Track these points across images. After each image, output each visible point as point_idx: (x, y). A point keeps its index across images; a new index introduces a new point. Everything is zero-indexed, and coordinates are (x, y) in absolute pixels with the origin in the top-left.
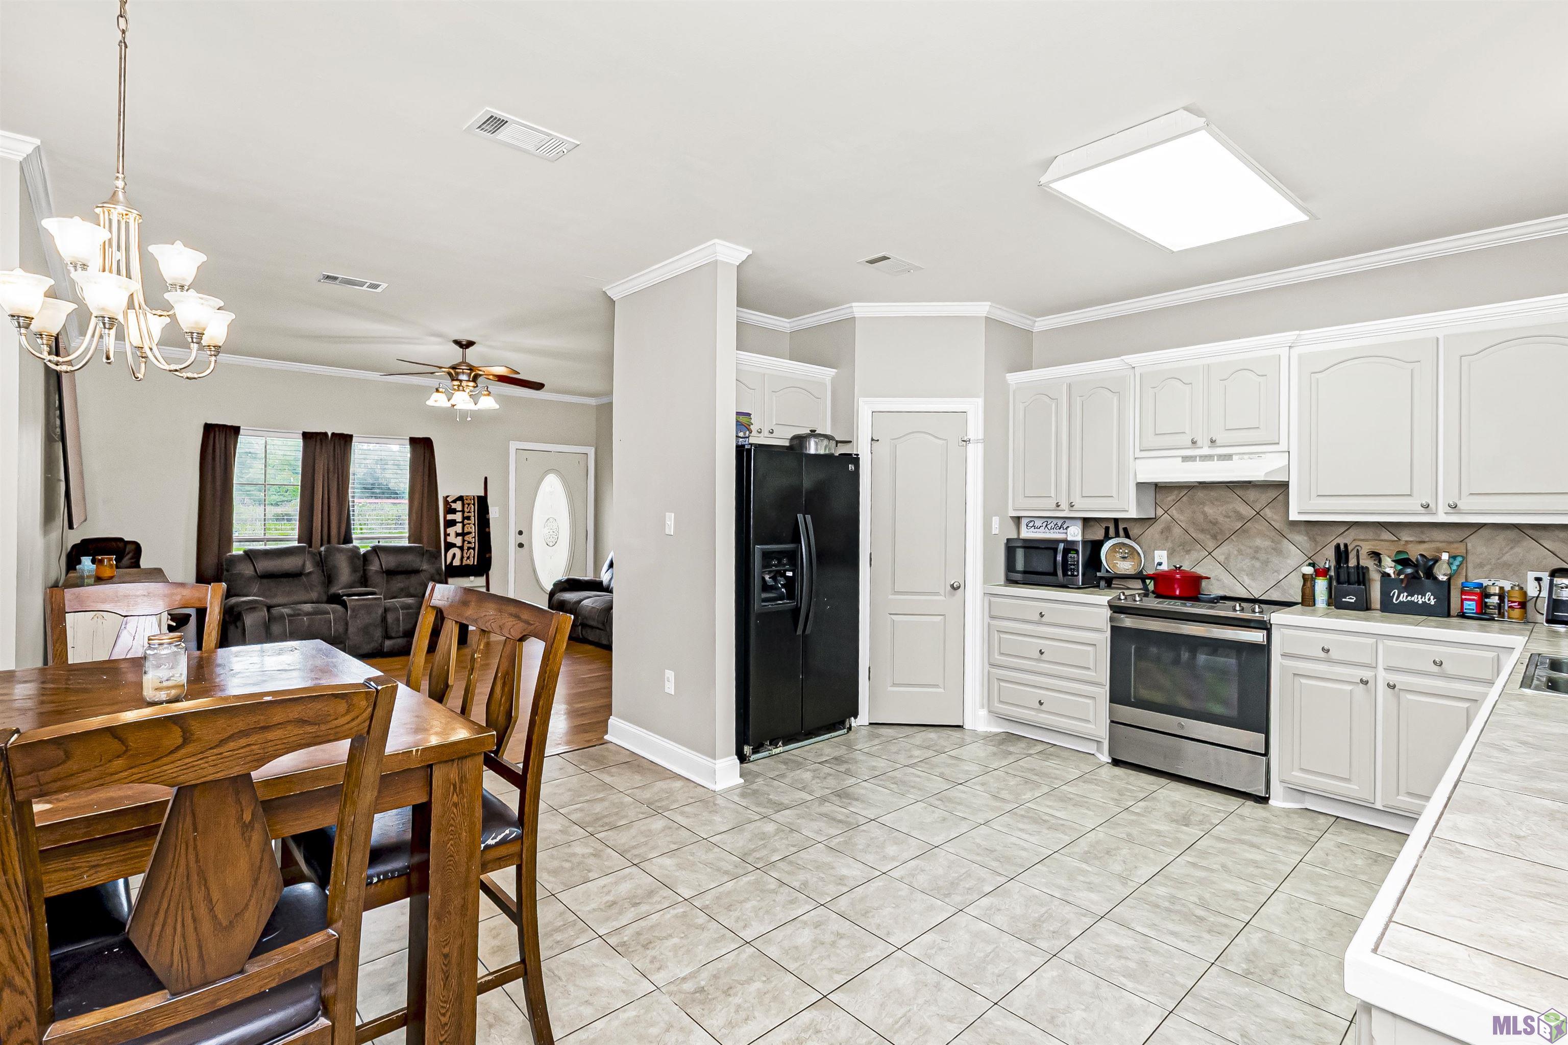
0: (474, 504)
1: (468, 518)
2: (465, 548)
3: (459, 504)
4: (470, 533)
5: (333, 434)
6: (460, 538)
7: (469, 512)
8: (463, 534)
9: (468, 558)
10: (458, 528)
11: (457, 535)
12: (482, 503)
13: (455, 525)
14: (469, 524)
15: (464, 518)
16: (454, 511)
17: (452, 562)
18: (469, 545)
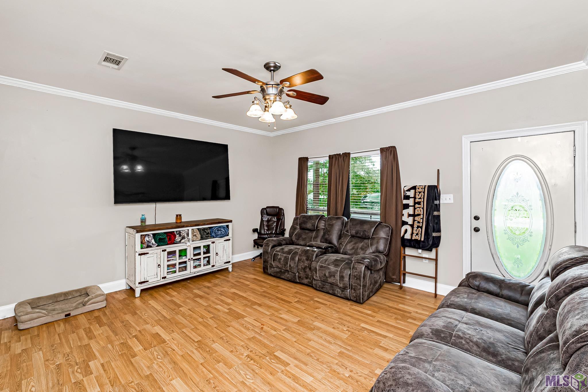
0: (424, 192)
1: (419, 203)
2: (415, 226)
3: (413, 191)
4: (419, 215)
6: (411, 218)
7: (420, 198)
8: (414, 216)
9: (418, 234)
10: (411, 210)
11: (409, 215)
13: (409, 208)
14: (419, 208)
15: (415, 203)
16: (407, 198)
17: (404, 235)
18: (418, 224)
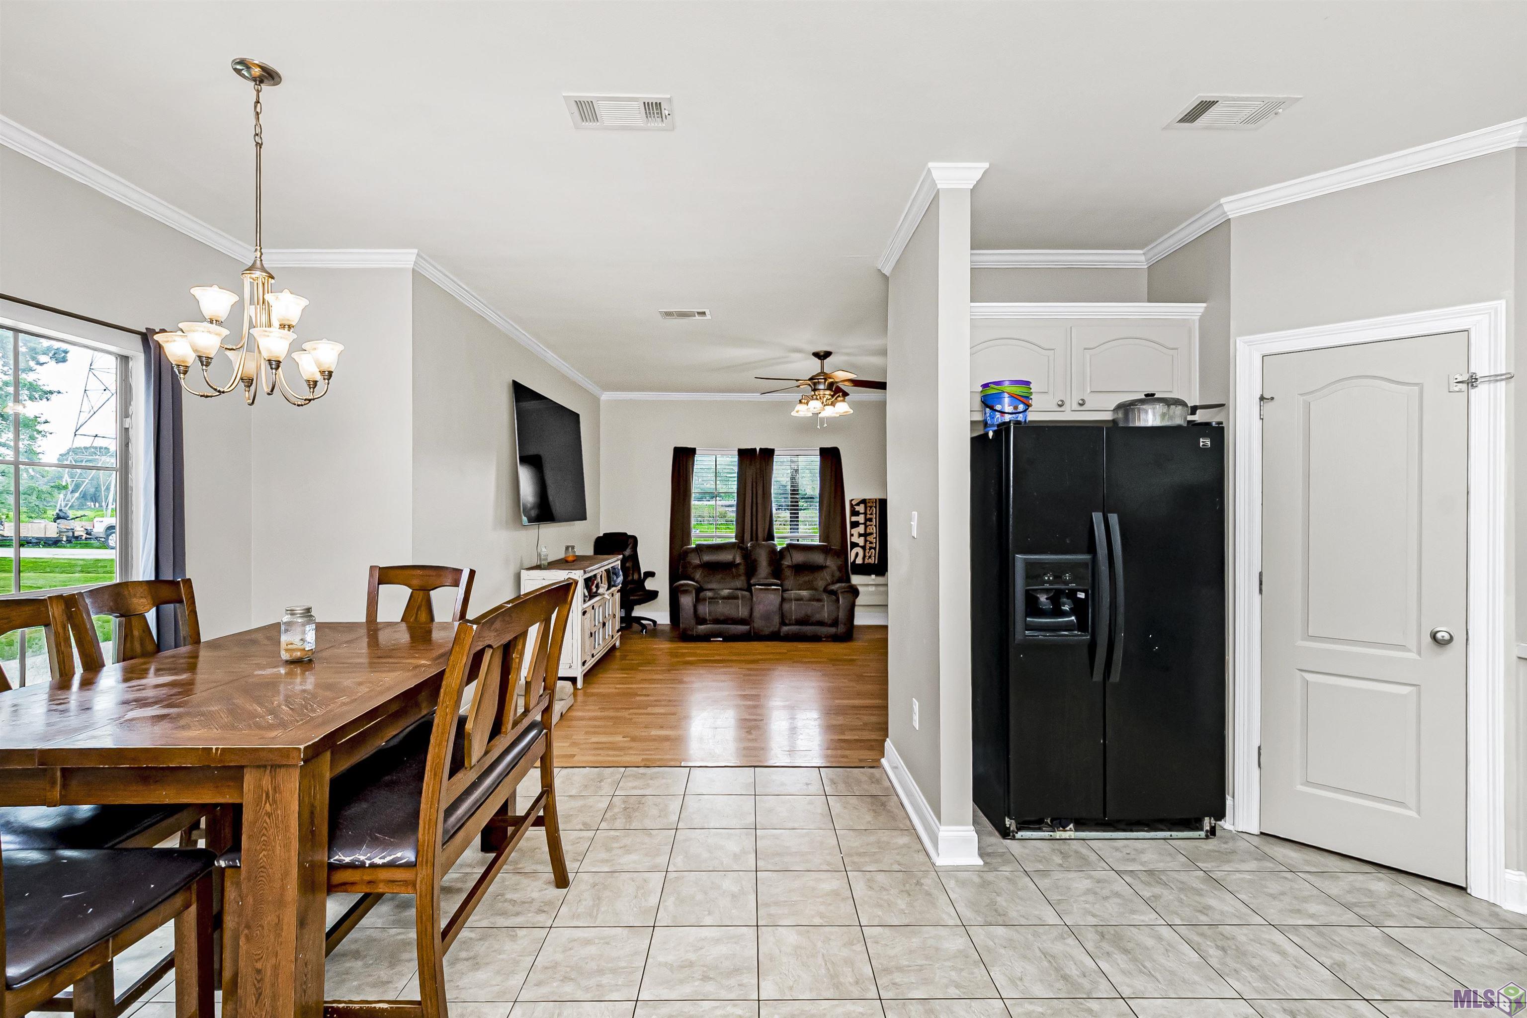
0: (876, 507)
1: (870, 520)
2: (867, 547)
3: (862, 506)
4: (872, 534)
5: (761, 449)
6: (862, 539)
7: (871, 514)
8: (865, 535)
9: (870, 557)
10: (861, 529)
11: (860, 535)
12: (883, 503)
13: (858, 526)
14: (871, 525)
15: (866, 520)
16: (858, 513)
17: (855, 561)
18: (871, 545)
